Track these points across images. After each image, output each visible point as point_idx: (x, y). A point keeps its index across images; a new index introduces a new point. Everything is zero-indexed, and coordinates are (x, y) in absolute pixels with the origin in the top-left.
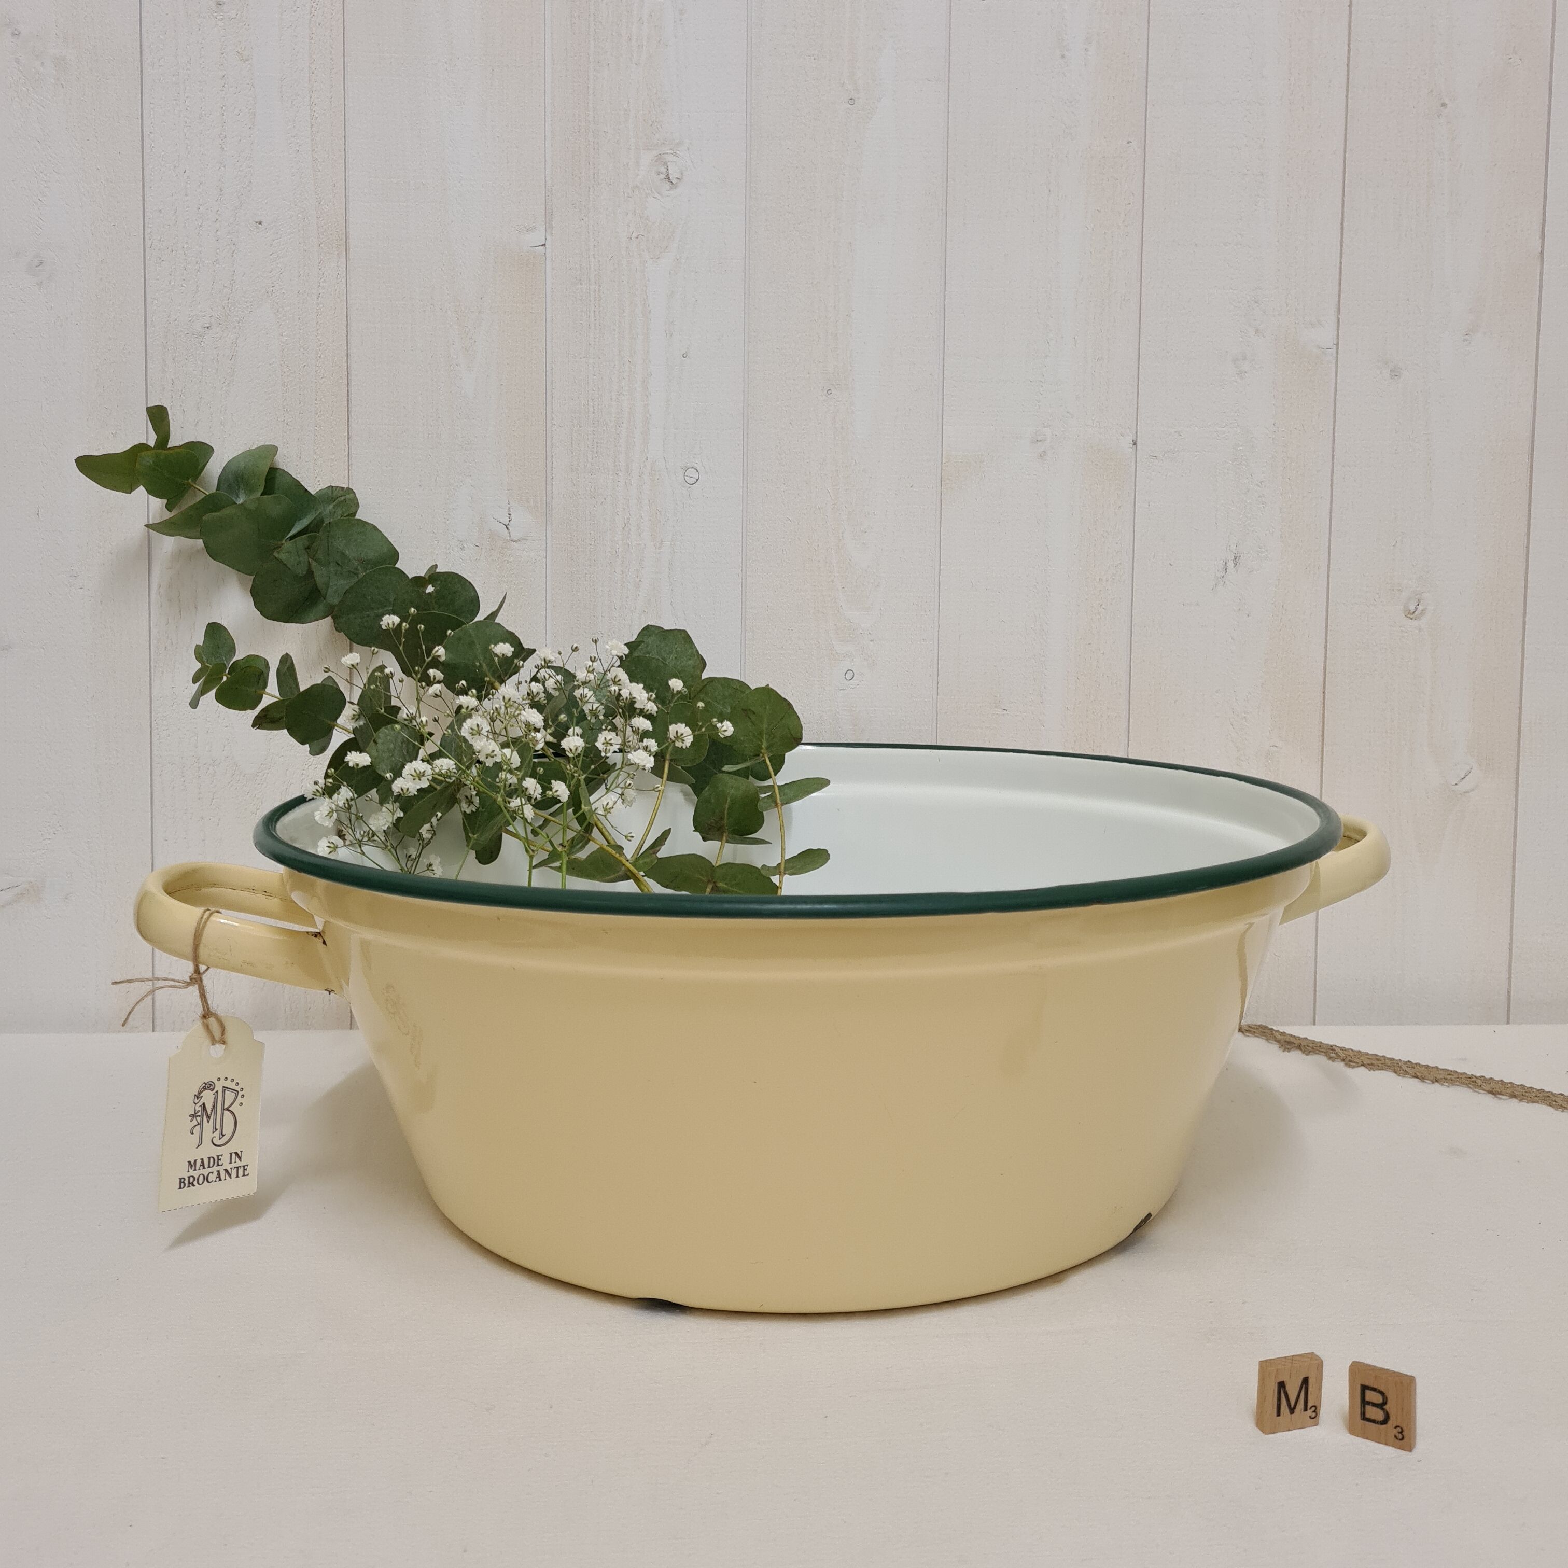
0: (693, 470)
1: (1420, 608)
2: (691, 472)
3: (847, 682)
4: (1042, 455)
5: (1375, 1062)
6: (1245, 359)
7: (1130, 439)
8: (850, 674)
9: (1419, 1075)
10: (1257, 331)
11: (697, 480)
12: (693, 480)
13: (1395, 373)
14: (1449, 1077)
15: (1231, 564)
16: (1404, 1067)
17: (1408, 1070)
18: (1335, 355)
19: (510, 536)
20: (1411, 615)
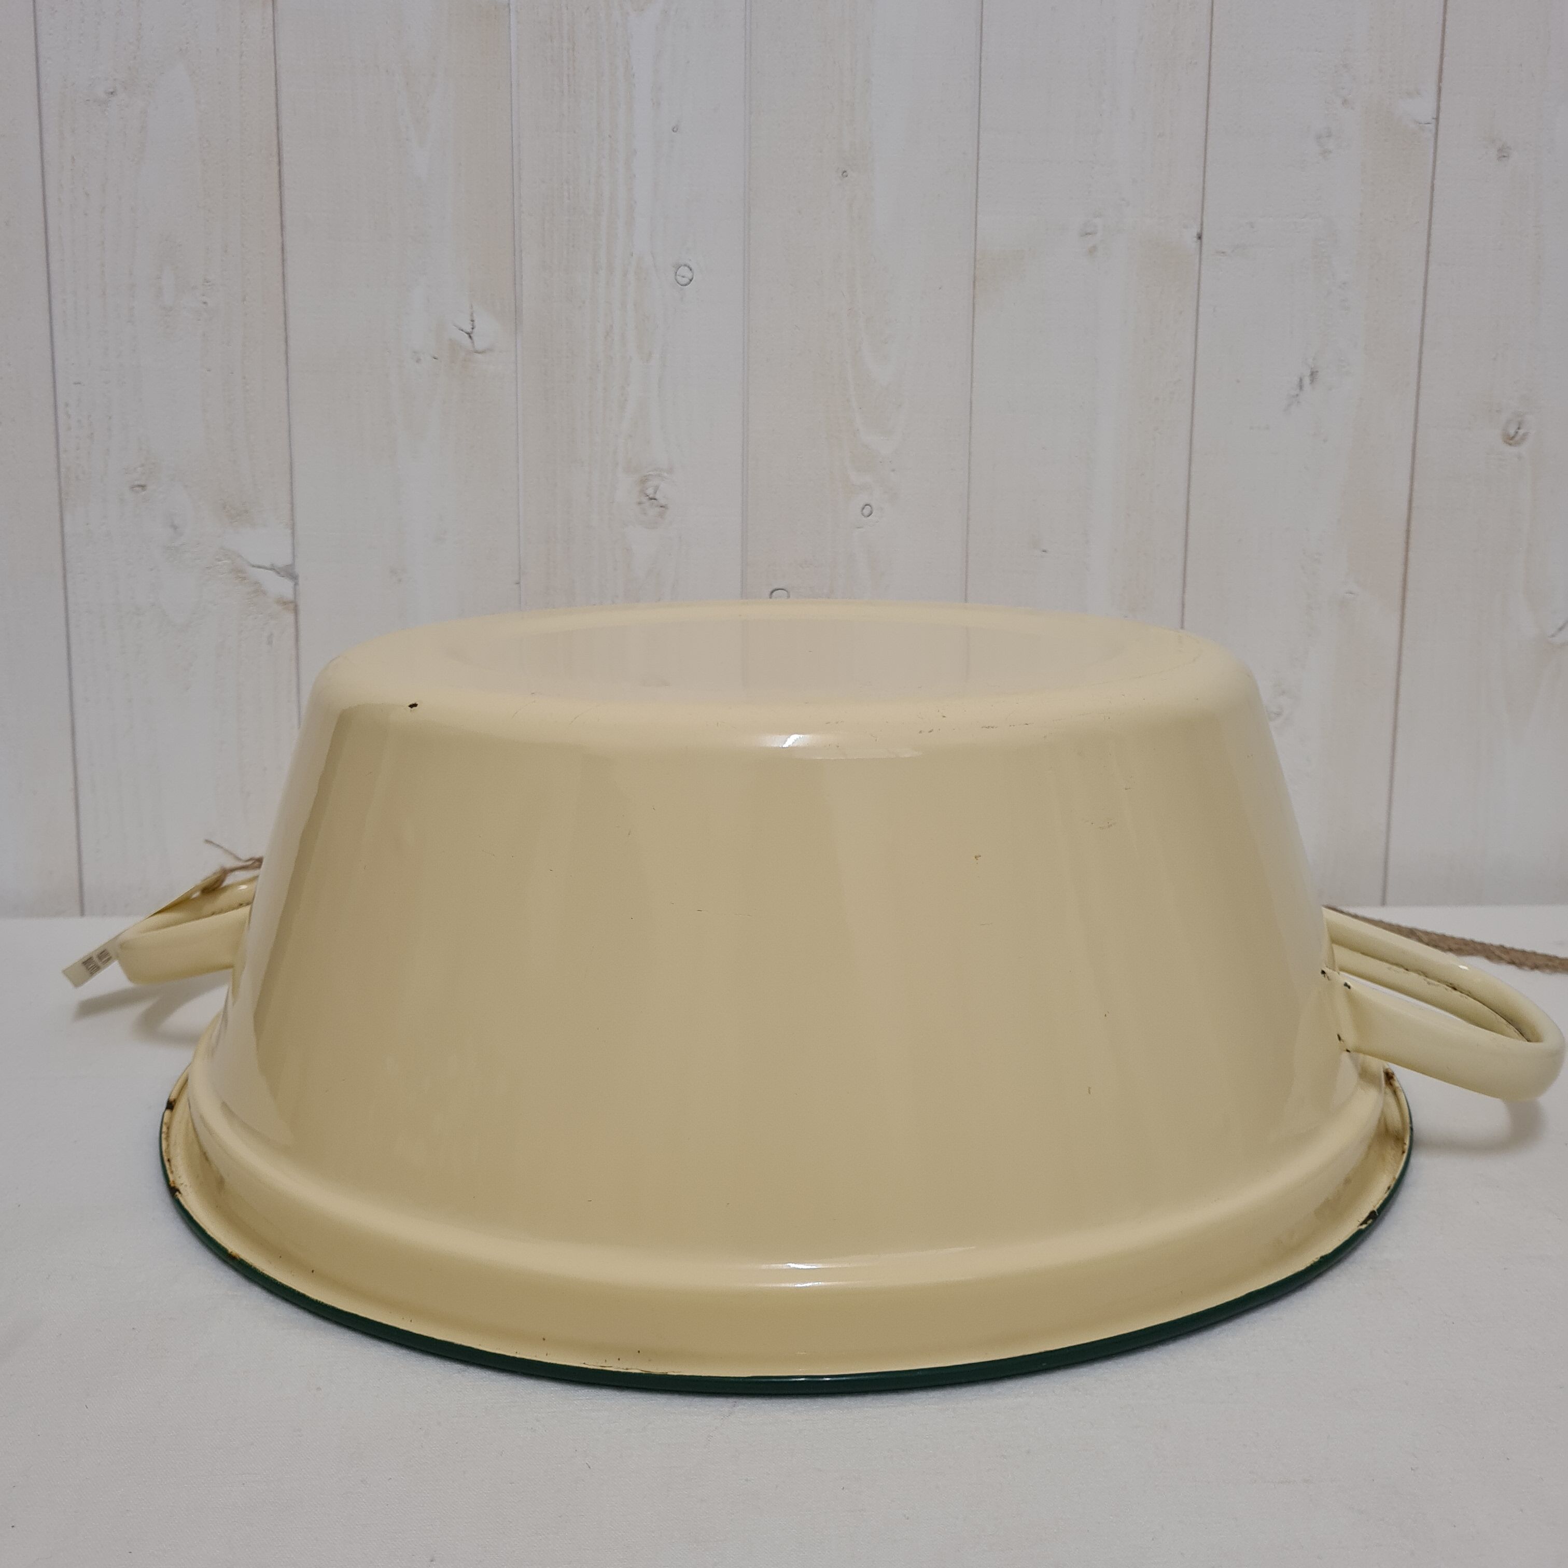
0: (686, 268)
1: (1521, 432)
2: (684, 271)
3: (865, 519)
4: (1093, 250)
5: (1463, 947)
6: (1329, 135)
7: (1195, 231)
8: (867, 510)
9: (1517, 961)
10: (1345, 102)
11: (691, 280)
12: (685, 280)
13: (1503, 154)
14: (1550, 963)
15: (1307, 380)
16: (1498, 952)
17: (1503, 956)
18: (1434, 131)
19: (474, 347)
20: (1510, 440)
